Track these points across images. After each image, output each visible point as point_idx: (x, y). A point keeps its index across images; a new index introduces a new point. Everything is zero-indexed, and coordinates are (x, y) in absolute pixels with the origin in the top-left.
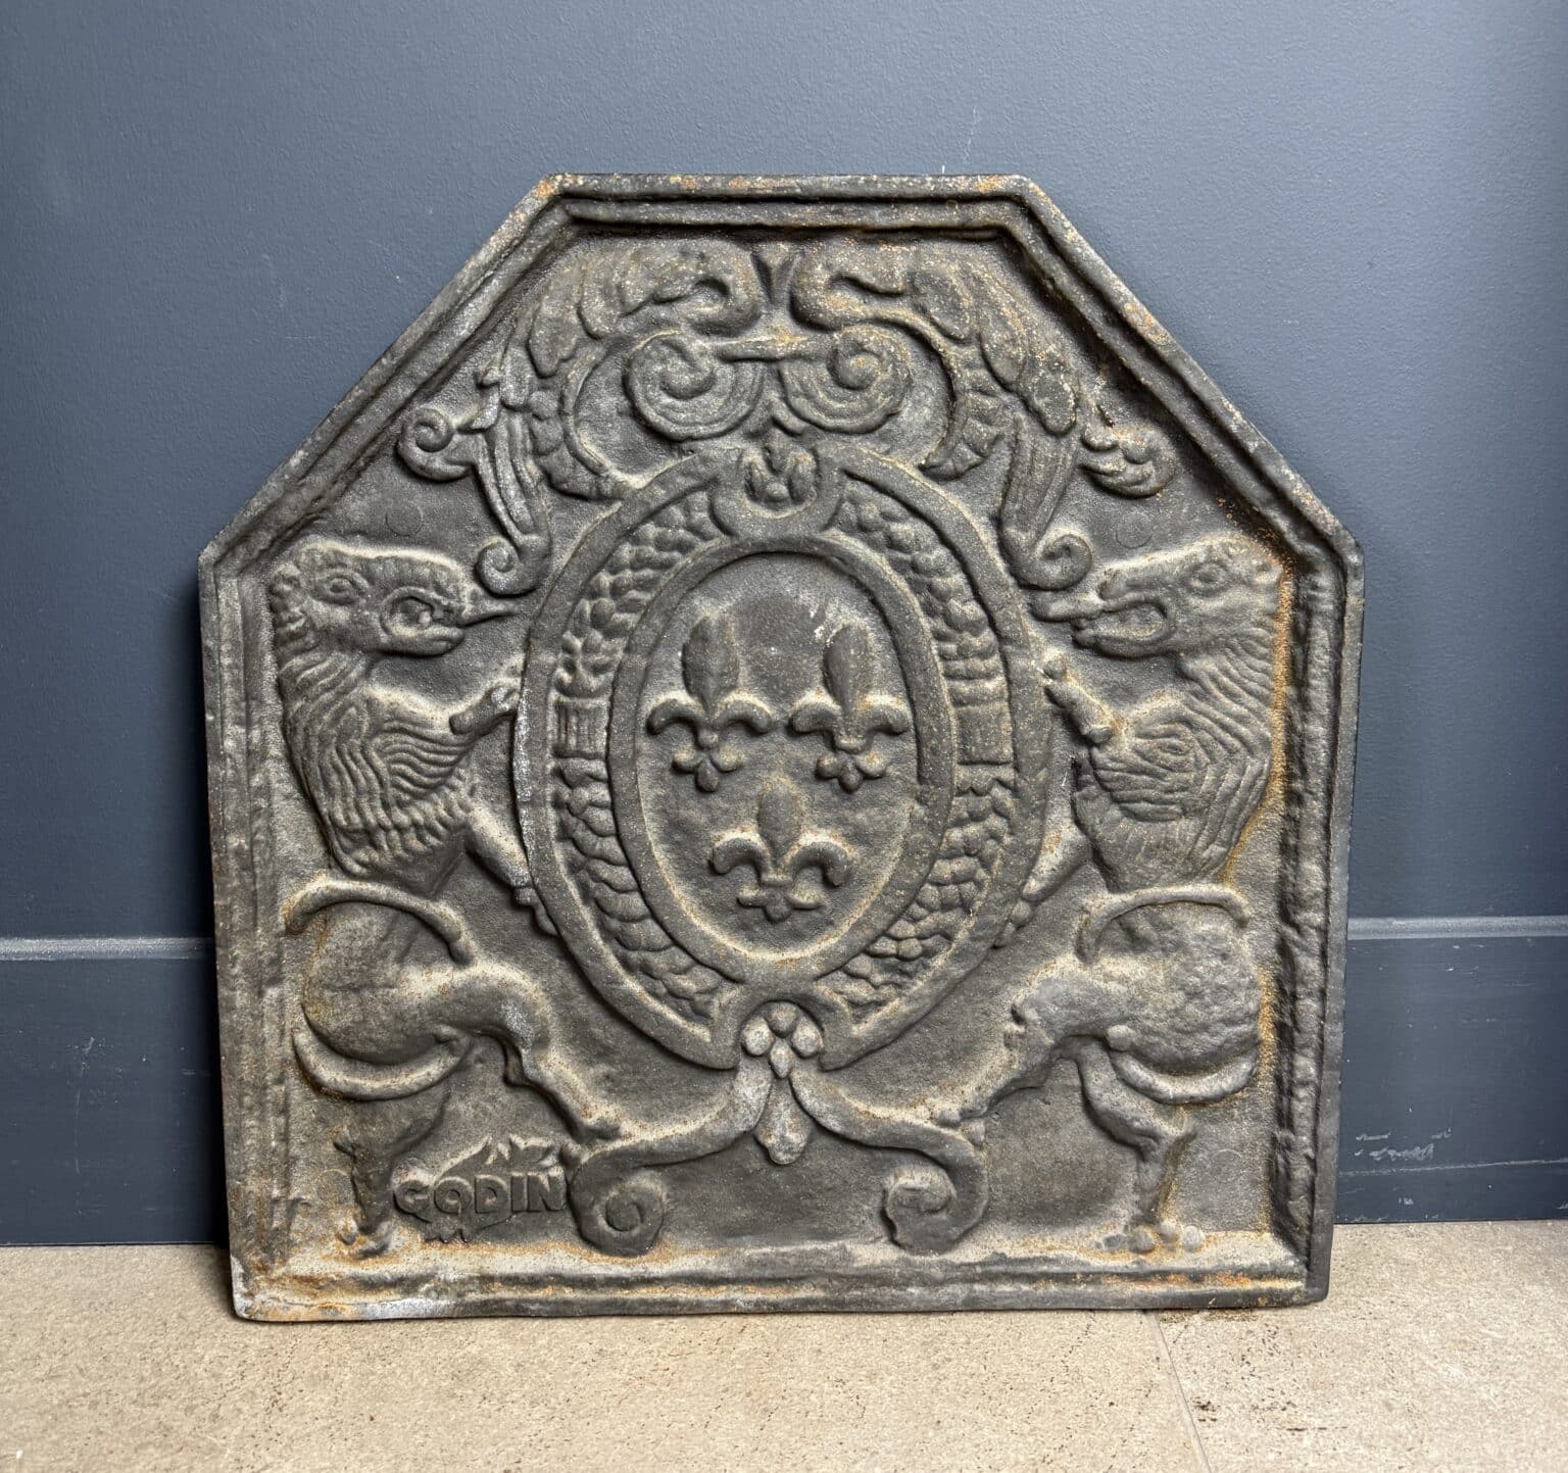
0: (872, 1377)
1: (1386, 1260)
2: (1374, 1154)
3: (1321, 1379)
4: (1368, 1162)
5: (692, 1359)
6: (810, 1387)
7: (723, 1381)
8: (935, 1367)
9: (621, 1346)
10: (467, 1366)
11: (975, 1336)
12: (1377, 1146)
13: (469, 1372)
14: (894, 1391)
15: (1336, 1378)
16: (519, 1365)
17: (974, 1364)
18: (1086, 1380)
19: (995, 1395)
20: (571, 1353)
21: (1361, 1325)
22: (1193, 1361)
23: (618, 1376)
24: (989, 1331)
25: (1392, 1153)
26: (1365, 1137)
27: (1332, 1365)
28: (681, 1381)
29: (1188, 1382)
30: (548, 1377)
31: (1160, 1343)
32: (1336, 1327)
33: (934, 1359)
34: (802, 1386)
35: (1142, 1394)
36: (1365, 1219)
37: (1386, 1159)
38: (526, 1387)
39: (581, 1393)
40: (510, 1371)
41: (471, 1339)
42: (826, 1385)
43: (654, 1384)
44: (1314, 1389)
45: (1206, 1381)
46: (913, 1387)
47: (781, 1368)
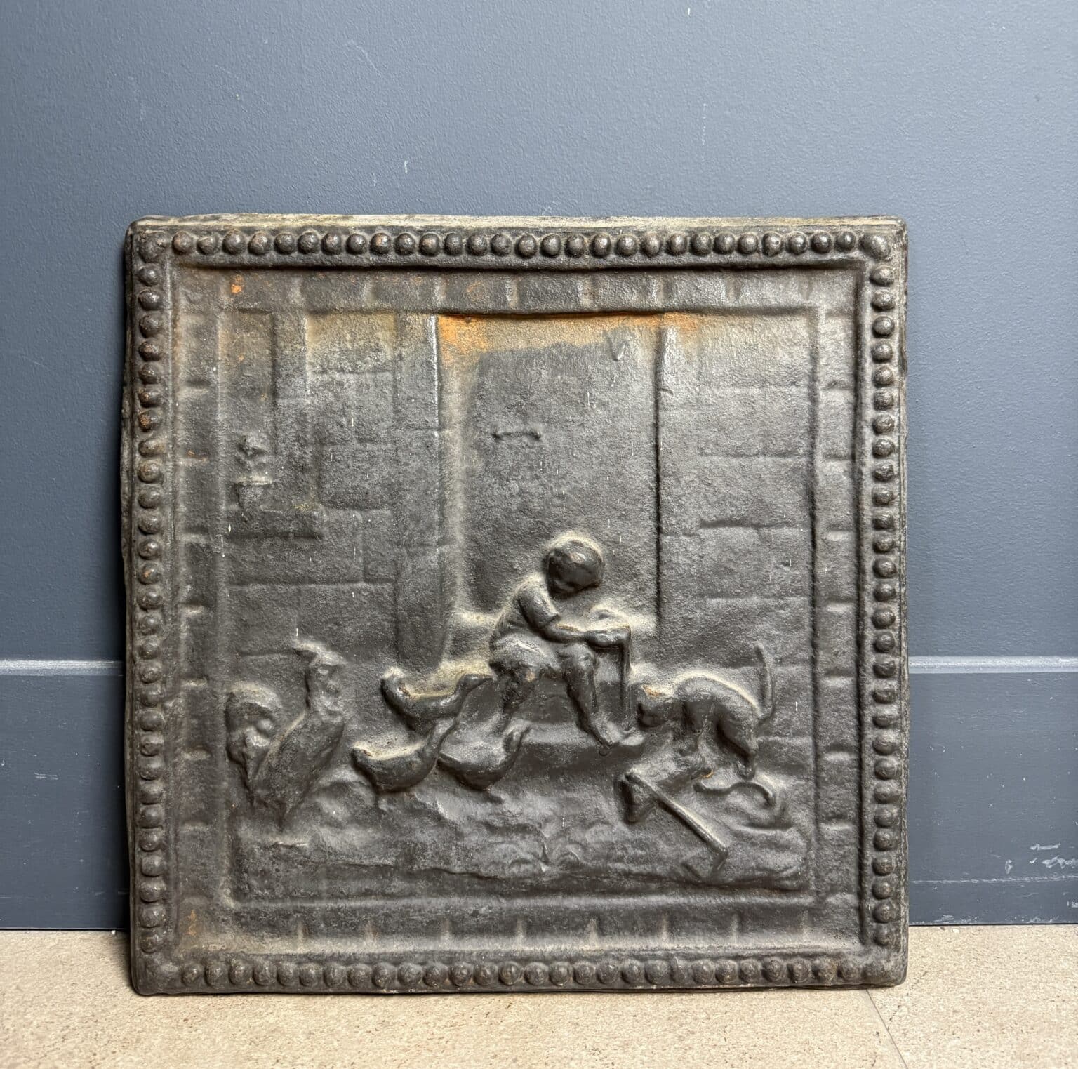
0: (625, 1046)
1: (1062, 953)
2: (1046, 862)
3: (1027, 1052)
4: (1041, 869)
5: (465, 1029)
6: (570, 1055)
7: (492, 1048)
8: (680, 1038)
9: (402, 1018)
10: (264, 1033)
11: (714, 1013)
12: (1048, 854)
13: (266, 1039)
14: (645, 1059)
15: (1040, 1051)
16: (310, 1033)
17: (715, 1036)
18: (817, 1051)
19: (736, 1063)
20: (357, 1023)
21: (1052, 1006)
22: (910, 1035)
23: (397, 1043)
24: (726, 1009)
25: (1061, 861)
26: (1037, 847)
27: (1034, 1039)
28: (454, 1048)
29: (907, 1054)
30: (336, 1043)
31: (878, 1021)
32: (1030, 1008)
33: (679, 1032)
34: (563, 1053)
35: (869, 1064)
36: (1039, 920)
37: (1056, 867)
38: (316, 1052)
39: (364, 1058)
40: (302, 1037)
41: (270, 1010)
42: (584, 1053)
43: (430, 1050)
44: (1022, 1059)
45: (924, 1053)
46: (662, 1056)
47: (543, 1038)
